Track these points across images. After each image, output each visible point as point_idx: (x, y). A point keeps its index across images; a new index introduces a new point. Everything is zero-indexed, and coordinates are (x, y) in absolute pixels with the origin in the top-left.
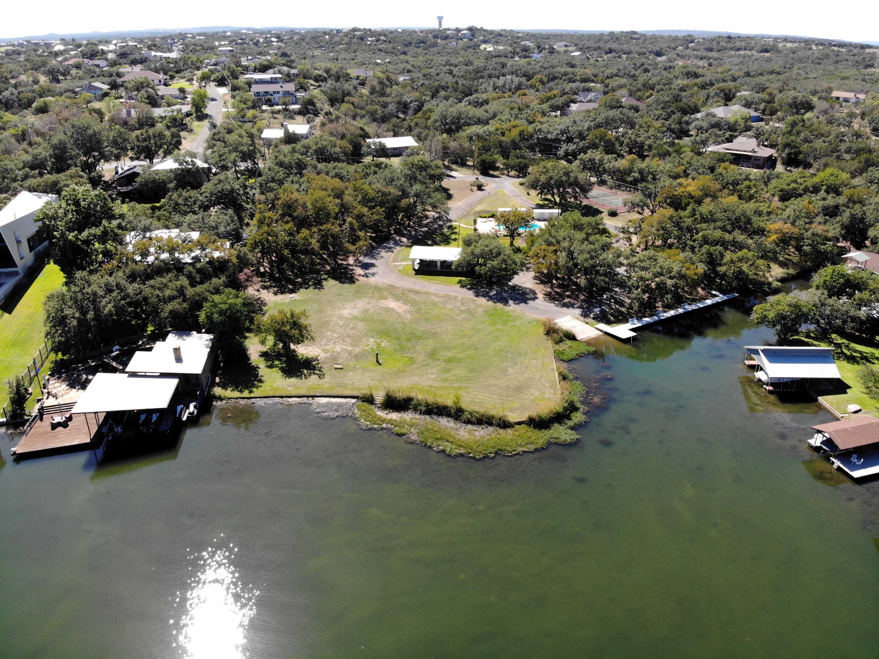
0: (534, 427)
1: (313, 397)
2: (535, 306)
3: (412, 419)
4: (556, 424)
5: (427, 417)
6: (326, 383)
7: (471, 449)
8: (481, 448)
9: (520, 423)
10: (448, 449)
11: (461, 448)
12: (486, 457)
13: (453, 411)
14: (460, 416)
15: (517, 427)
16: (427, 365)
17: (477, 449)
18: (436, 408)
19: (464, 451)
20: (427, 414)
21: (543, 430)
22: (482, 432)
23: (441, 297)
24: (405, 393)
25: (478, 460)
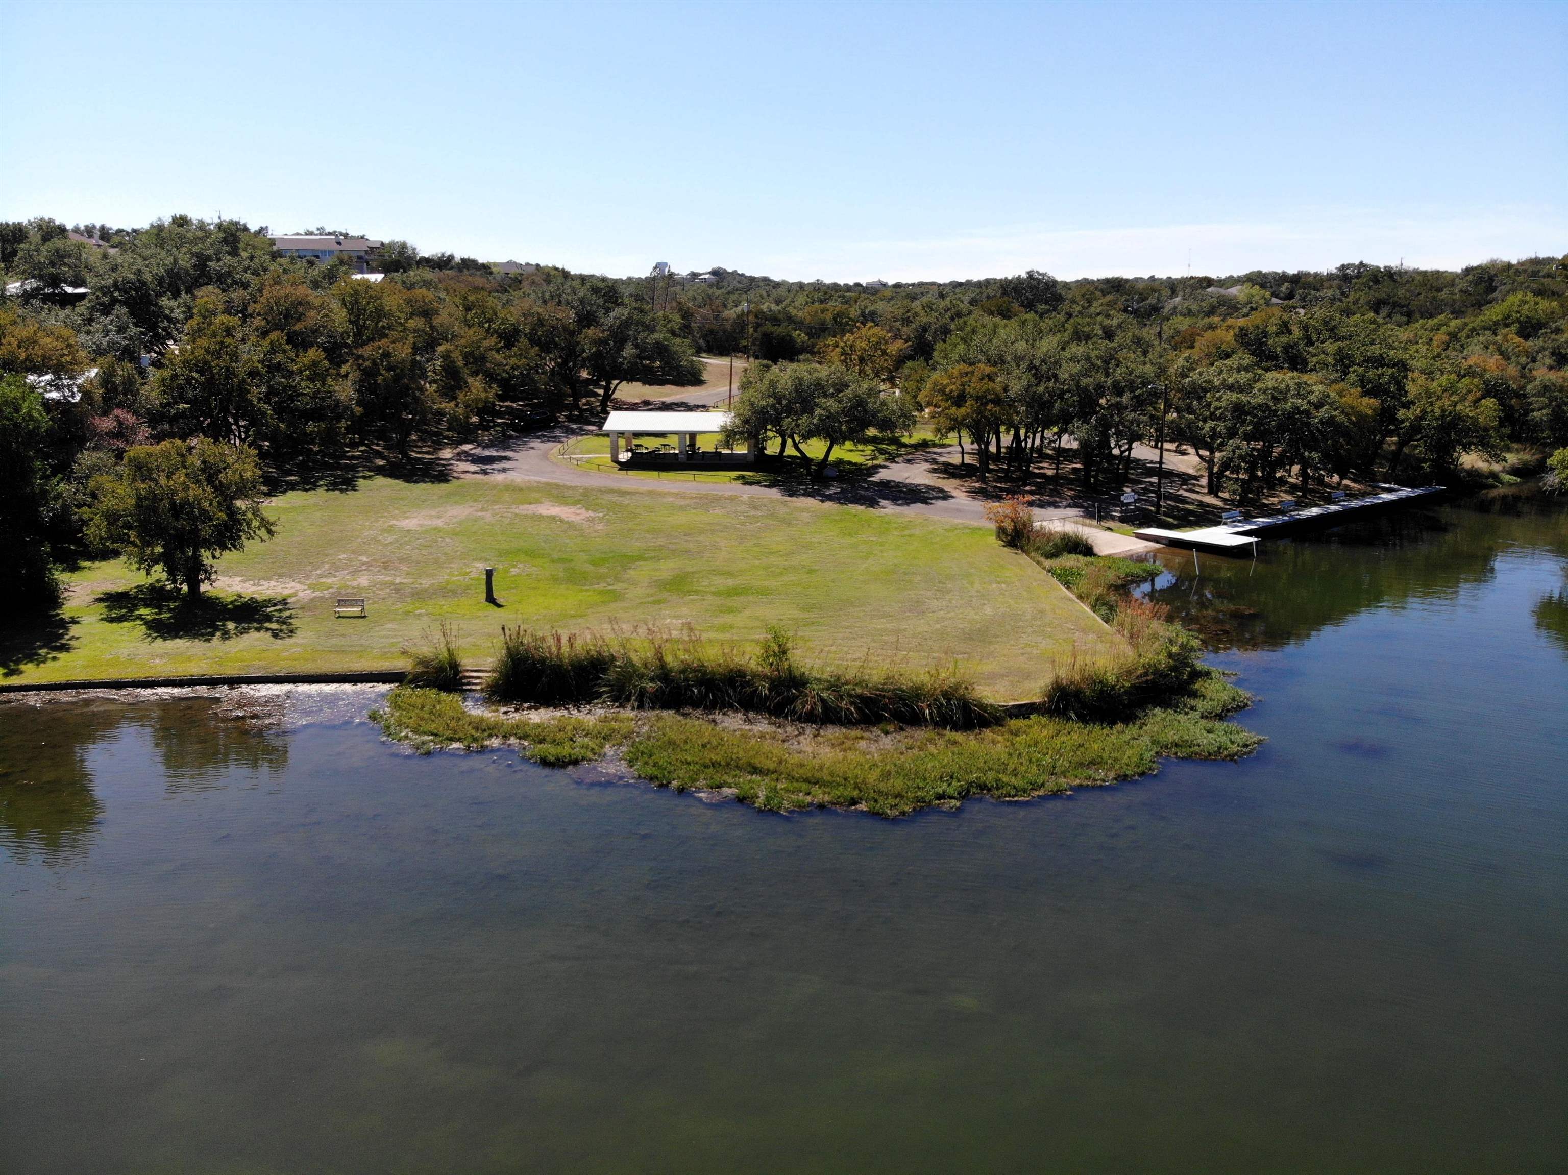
0: (1083, 719)
1: (233, 682)
2: (954, 506)
3: (605, 720)
4: (1157, 710)
5: (668, 715)
6: (297, 645)
7: (856, 786)
8: (898, 784)
9: (1023, 711)
10: (762, 795)
11: (815, 790)
12: (923, 809)
13: (764, 689)
14: (794, 698)
15: (1014, 723)
16: (659, 602)
17: (882, 786)
18: (700, 682)
19: (827, 798)
20: (666, 706)
21: (1119, 726)
22: (887, 742)
23: (691, 498)
24: (578, 644)
25: (894, 821)
